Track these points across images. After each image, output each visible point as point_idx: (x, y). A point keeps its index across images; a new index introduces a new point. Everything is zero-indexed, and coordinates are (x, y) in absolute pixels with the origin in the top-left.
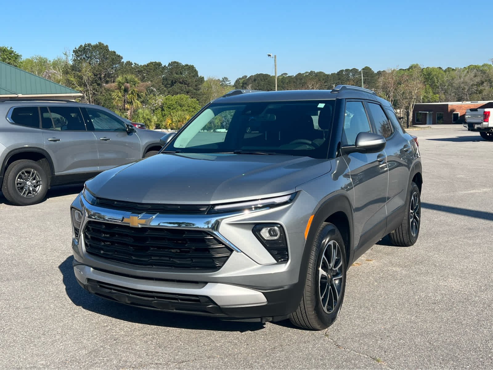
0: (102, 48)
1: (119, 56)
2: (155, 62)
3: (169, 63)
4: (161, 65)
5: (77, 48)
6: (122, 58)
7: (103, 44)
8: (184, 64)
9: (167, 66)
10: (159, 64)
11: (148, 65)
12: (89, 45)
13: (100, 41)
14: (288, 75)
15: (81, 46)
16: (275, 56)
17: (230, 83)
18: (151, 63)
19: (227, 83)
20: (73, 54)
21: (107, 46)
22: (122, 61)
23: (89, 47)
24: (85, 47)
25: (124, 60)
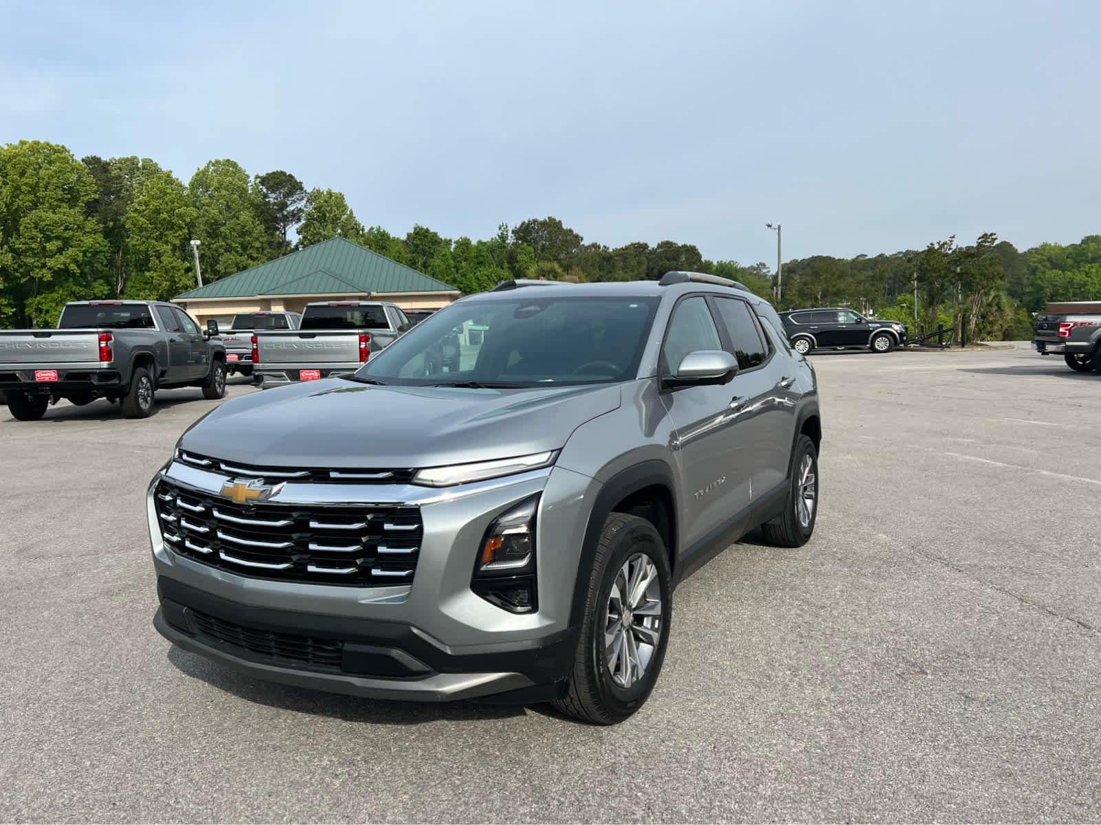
0: (552, 226)
1: (577, 236)
2: (639, 243)
3: (659, 244)
4: (648, 247)
5: (518, 227)
6: (582, 239)
7: (554, 220)
8: (680, 245)
9: (656, 248)
10: (645, 246)
11: (627, 248)
12: (535, 221)
13: (550, 216)
14: (867, 258)
15: (523, 223)
16: (779, 227)
17: (769, 272)
18: (633, 245)
19: (765, 271)
20: (512, 235)
21: (560, 222)
22: (582, 243)
23: (535, 224)
24: (528, 224)
25: (586, 242)
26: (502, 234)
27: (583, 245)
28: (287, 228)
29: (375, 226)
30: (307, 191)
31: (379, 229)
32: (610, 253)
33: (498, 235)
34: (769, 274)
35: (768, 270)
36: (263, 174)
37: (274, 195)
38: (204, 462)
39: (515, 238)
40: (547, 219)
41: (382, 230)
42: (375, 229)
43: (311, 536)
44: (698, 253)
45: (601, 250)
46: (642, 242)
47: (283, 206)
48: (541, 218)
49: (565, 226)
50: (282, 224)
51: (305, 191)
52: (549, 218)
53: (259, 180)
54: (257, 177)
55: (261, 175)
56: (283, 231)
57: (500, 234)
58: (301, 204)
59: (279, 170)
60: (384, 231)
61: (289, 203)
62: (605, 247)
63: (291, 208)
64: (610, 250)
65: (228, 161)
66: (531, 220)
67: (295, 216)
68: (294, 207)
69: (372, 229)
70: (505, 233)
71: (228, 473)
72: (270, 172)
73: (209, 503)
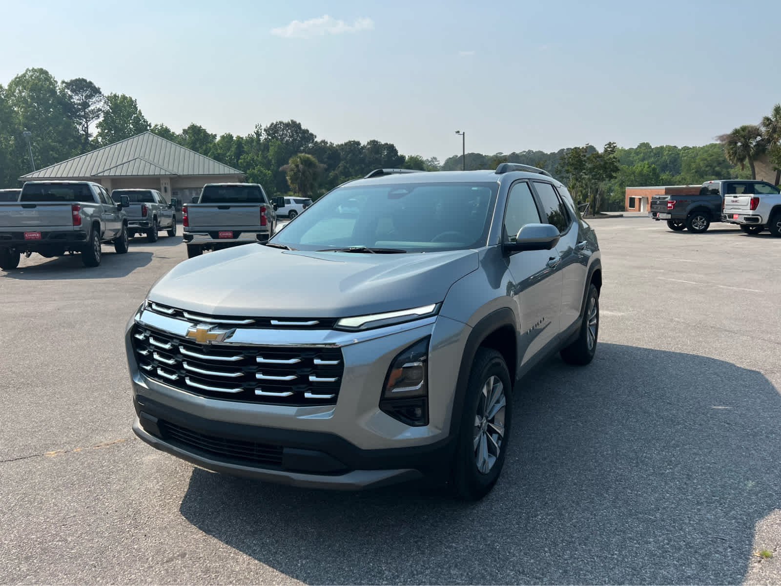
0: (294, 126)
1: (312, 135)
3: (368, 142)
5: (268, 126)
6: (316, 137)
7: (295, 122)
8: (383, 143)
9: (366, 144)
10: (358, 143)
11: (346, 144)
12: (281, 123)
13: (292, 119)
14: (503, 155)
15: (273, 124)
16: (464, 133)
17: (439, 164)
19: (436, 163)
20: (264, 132)
21: (300, 124)
22: (315, 140)
23: (281, 125)
24: (276, 125)
25: (318, 139)
26: (257, 131)
27: (316, 142)
28: (89, 123)
29: (159, 123)
30: (105, 95)
31: (162, 126)
32: (334, 147)
33: (254, 132)
34: (439, 165)
35: (438, 162)
36: (67, 80)
37: (77, 97)
38: (170, 311)
39: (266, 134)
40: (290, 122)
41: (164, 127)
42: (159, 126)
43: (257, 368)
44: (396, 149)
45: (328, 145)
46: (356, 140)
47: (85, 105)
48: (286, 120)
49: (303, 127)
50: (84, 120)
51: (103, 95)
52: (292, 121)
53: (64, 85)
54: (63, 82)
55: (66, 81)
56: (86, 126)
57: (256, 132)
58: (100, 105)
59: (81, 78)
60: (166, 128)
61: (90, 104)
62: (331, 143)
63: (92, 108)
64: (335, 145)
65: (42, 69)
66: (278, 121)
67: (96, 114)
68: (94, 107)
69: (156, 126)
70: (259, 131)
71: (190, 320)
72: (74, 78)
73: (176, 343)
